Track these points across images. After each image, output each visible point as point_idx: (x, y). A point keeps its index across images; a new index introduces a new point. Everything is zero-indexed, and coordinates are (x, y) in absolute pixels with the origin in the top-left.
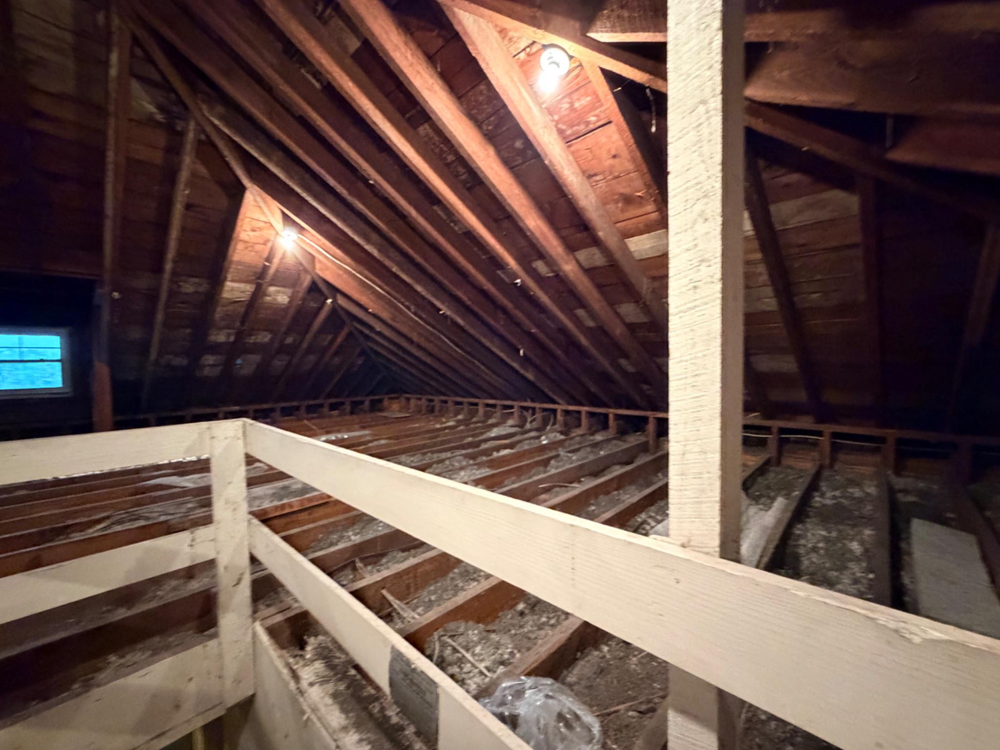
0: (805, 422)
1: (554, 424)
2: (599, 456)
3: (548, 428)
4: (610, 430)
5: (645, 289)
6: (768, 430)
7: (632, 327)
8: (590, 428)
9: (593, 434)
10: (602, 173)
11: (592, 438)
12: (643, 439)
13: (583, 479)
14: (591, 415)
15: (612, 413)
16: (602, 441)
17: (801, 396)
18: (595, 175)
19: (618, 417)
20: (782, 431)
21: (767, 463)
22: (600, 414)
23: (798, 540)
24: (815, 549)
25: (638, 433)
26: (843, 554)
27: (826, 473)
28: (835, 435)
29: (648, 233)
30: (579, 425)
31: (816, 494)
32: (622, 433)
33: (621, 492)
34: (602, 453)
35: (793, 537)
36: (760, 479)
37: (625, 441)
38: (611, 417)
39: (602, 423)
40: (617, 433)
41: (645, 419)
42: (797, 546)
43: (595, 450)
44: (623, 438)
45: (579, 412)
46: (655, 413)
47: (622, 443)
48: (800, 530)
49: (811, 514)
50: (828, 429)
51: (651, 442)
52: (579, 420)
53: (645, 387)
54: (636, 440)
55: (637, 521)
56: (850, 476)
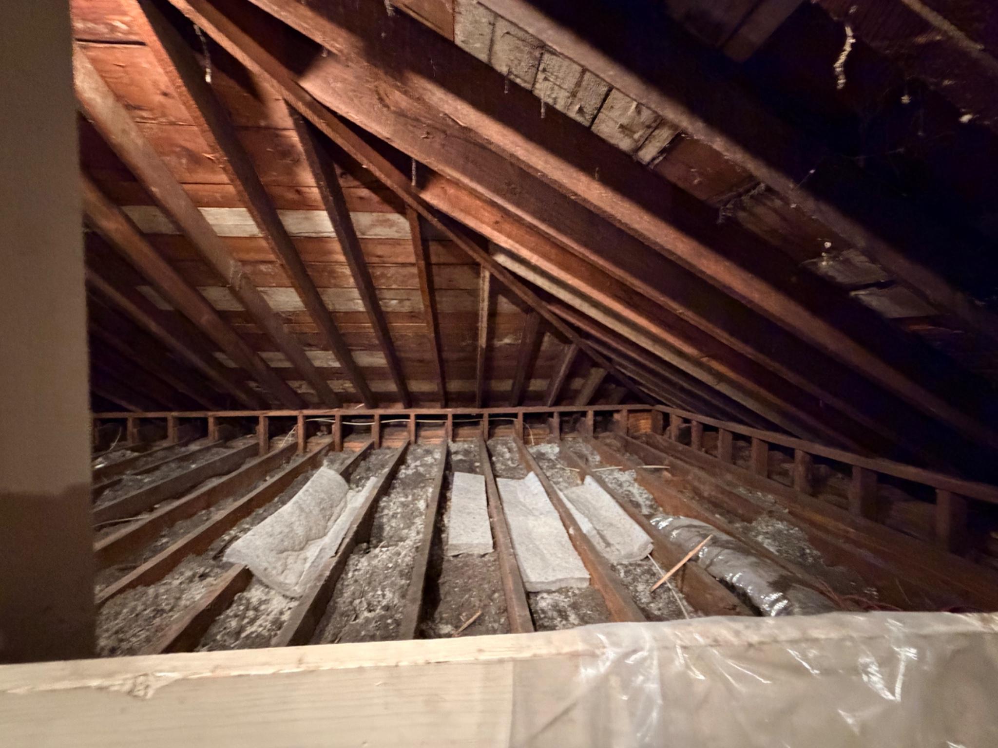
0: (398, 409)
1: (123, 438)
2: (190, 470)
3: (113, 445)
4: (211, 438)
5: (231, 273)
6: (370, 417)
7: (224, 316)
8: (180, 438)
9: (186, 444)
10: (151, 110)
11: (183, 449)
12: (253, 442)
13: (156, 506)
14: (181, 421)
15: (211, 416)
16: (199, 451)
17: (392, 387)
18: (139, 108)
19: (220, 421)
20: (383, 417)
21: (371, 447)
22: (196, 419)
23: (382, 512)
24: (394, 516)
25: (249, 436)
26: (412, 513)
27: (412, 448)
28: (418, 417)
29: (229, 207)
30: (165, 437)
31: (403, 467)
32: (226, 438)
33: (212, 509)
34: (193, 466)
35: (379, 509)
36: (363, 463)
37: (227, 447)
38: (211, 421)
39: (200, 429)
40: (220, 439)
41: (255, 420)
42: (381, 517)
43: (185, 464)
44: (228, 444)
45: (165, 420)
46: (265, 412)
47: (224, 450)
48: (385, 501)
49: (397, 485)
50: (413, 412)
51: (262, 444)
52: (165, 429)
53: (253, 384)
54: (244, 444)
55: (224, 540)
56: (427, 448)
